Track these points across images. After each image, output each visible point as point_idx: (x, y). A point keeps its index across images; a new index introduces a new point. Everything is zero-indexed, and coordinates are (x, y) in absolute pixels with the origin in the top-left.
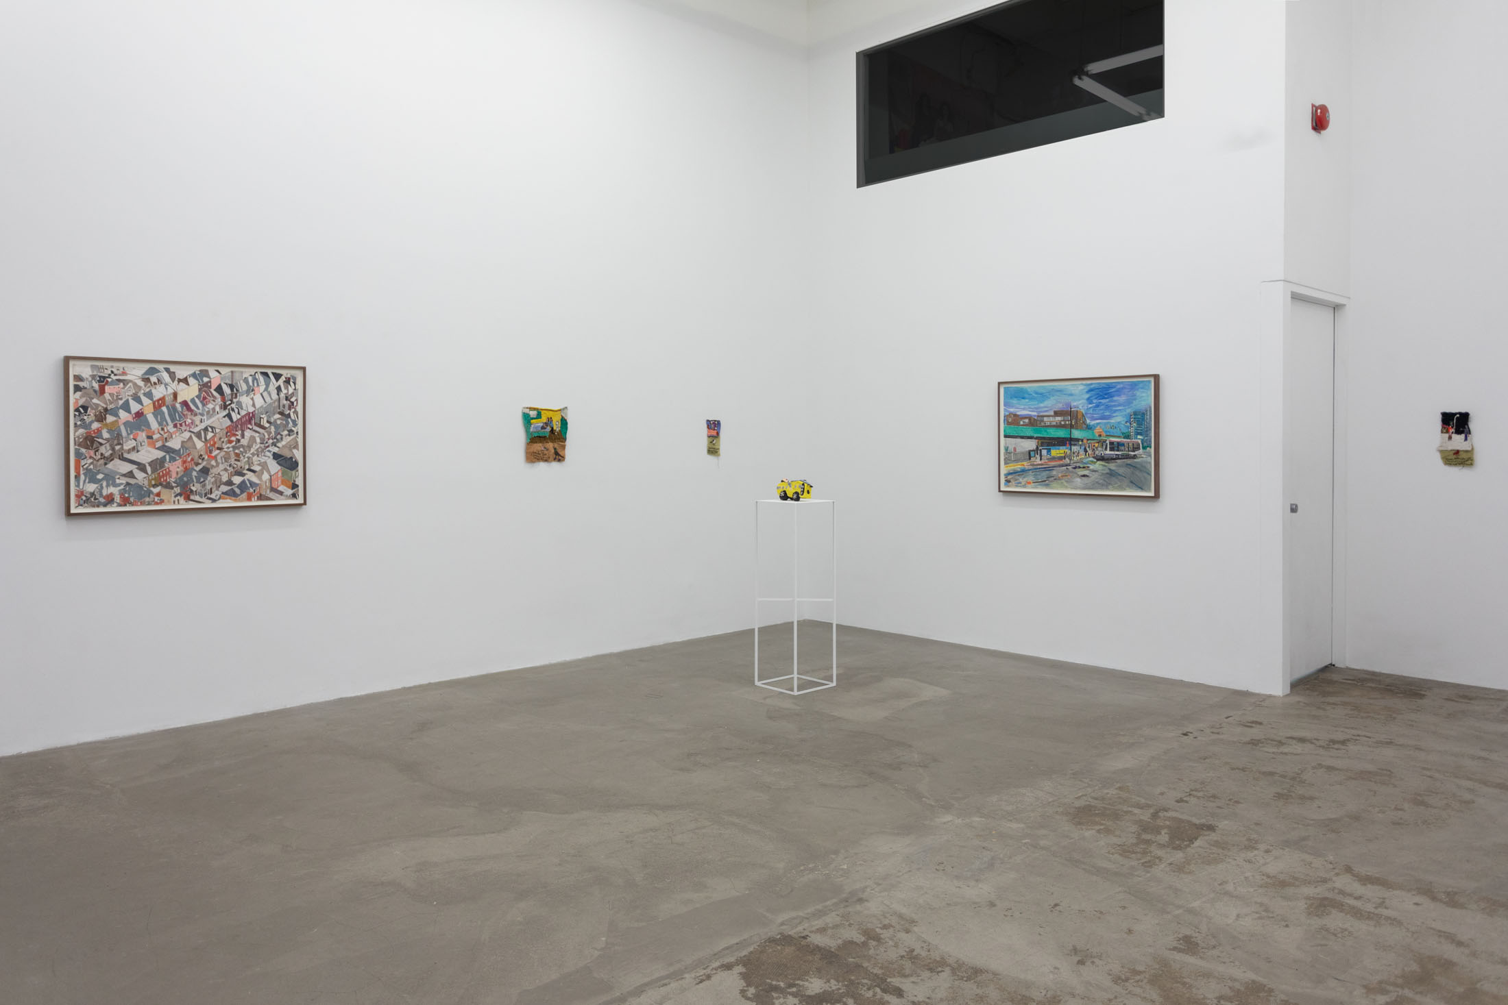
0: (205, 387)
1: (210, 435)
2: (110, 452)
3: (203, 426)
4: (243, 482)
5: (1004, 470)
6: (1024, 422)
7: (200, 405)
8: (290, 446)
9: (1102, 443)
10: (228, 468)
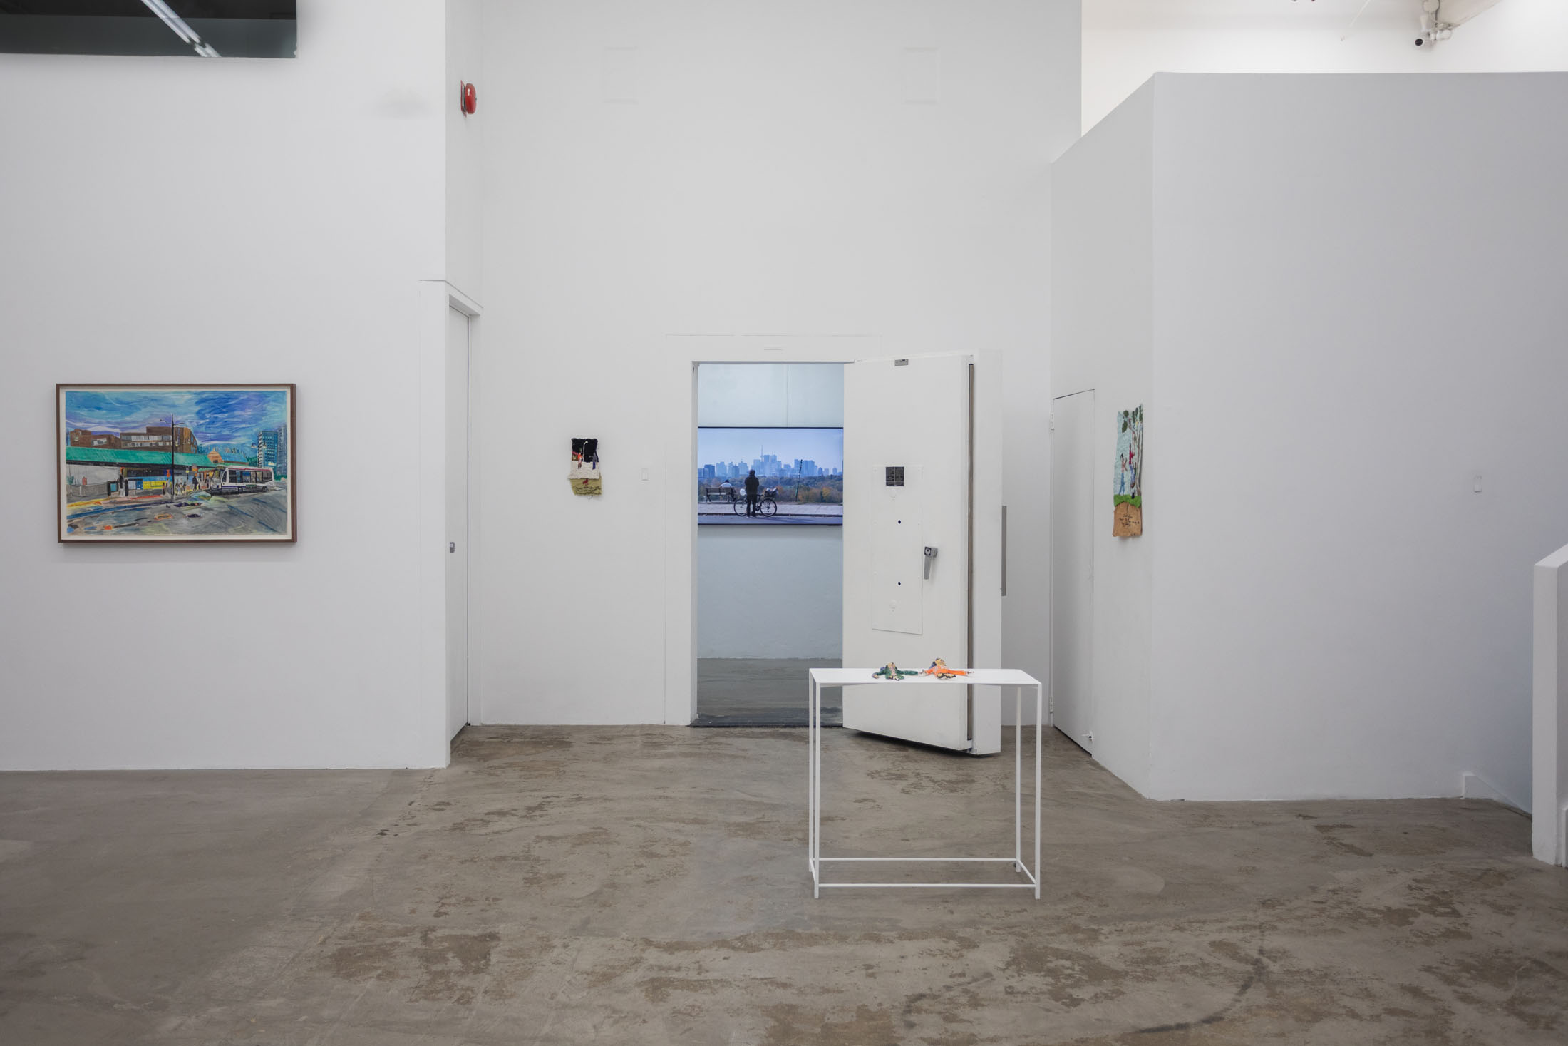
5: (66, 510)
6: (99, 442)
9: (219, 471)
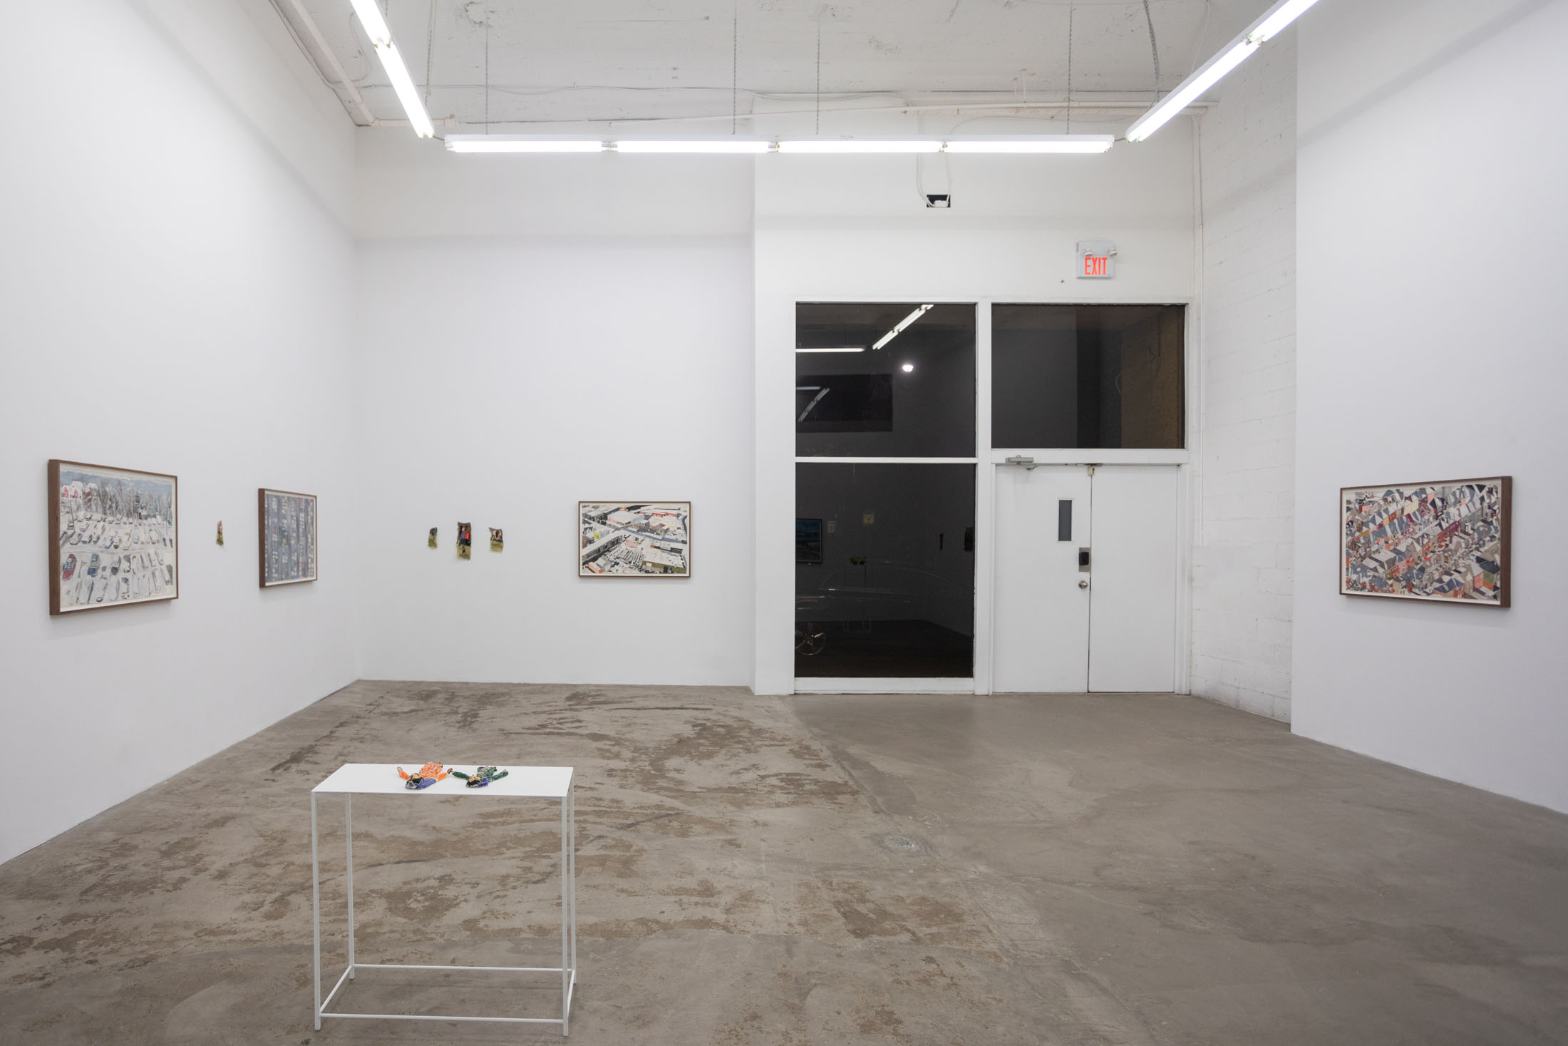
0: (1423, 501)
1: (1426, 541)
2: (1364, 553)
3: (1420, 534)
4: (1451, 581)
7: (1419, 517)
8: (1492, 551)
10: (1439, 568)
